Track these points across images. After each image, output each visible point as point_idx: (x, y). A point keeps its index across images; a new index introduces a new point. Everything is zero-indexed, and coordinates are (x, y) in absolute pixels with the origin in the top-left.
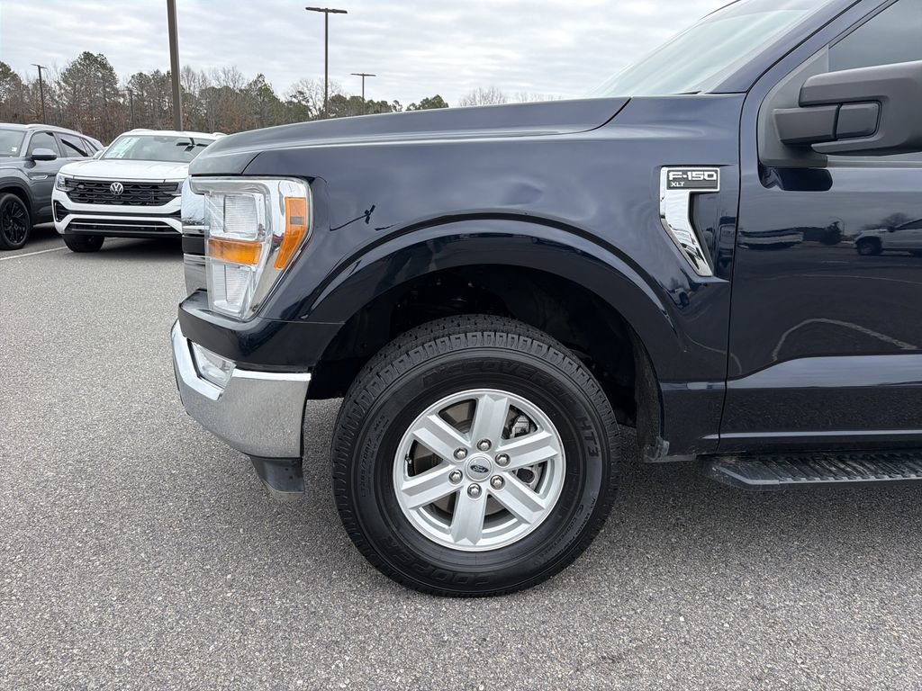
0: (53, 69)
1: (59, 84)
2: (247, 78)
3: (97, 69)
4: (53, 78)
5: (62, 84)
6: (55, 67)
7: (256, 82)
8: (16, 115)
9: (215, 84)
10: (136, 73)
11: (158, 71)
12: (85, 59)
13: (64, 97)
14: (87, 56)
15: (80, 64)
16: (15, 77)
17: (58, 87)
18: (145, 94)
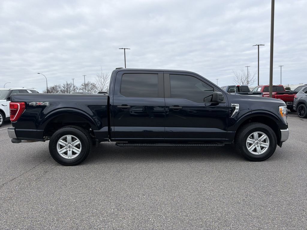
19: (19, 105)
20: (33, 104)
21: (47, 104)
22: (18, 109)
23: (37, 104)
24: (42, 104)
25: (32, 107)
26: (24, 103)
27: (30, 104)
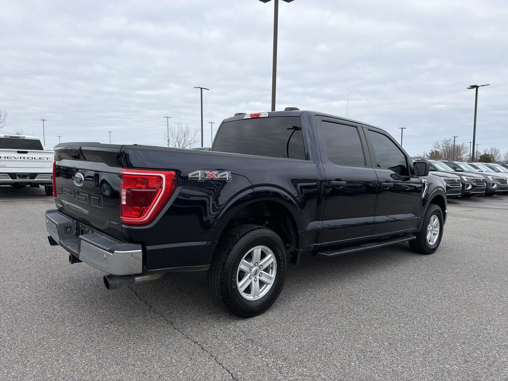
19: (163, 176)
20: (196, 176)
21: (227, 175)
22: (161, 187)
23: (205, 175)
24: (216, 175)
25: (195, 183)
26: (173, 173)
27: (190, 175)
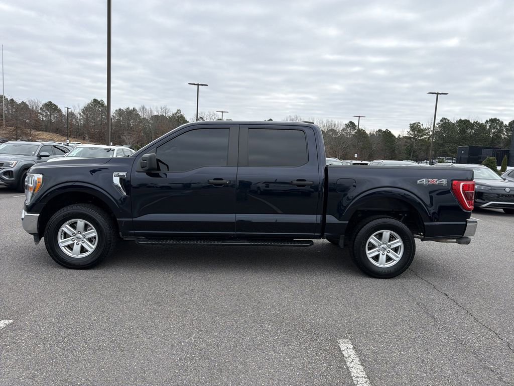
0: (78, 107)
1: (80, 114)
2: (172, 111)
3: (99, 107)
4: (77, 111)
5: (82, 114)
6: (79, 106)
7: (176, 113)
8: (57, 129)
9: (156, 113)
10: (118, 109)
11: (129, 108)
12: (94, 102)
13: (82, 120)
14: (95, 100)
15: (91, 105)
16: (60, 111)
17: (79, 116)
18: (121, 119)
